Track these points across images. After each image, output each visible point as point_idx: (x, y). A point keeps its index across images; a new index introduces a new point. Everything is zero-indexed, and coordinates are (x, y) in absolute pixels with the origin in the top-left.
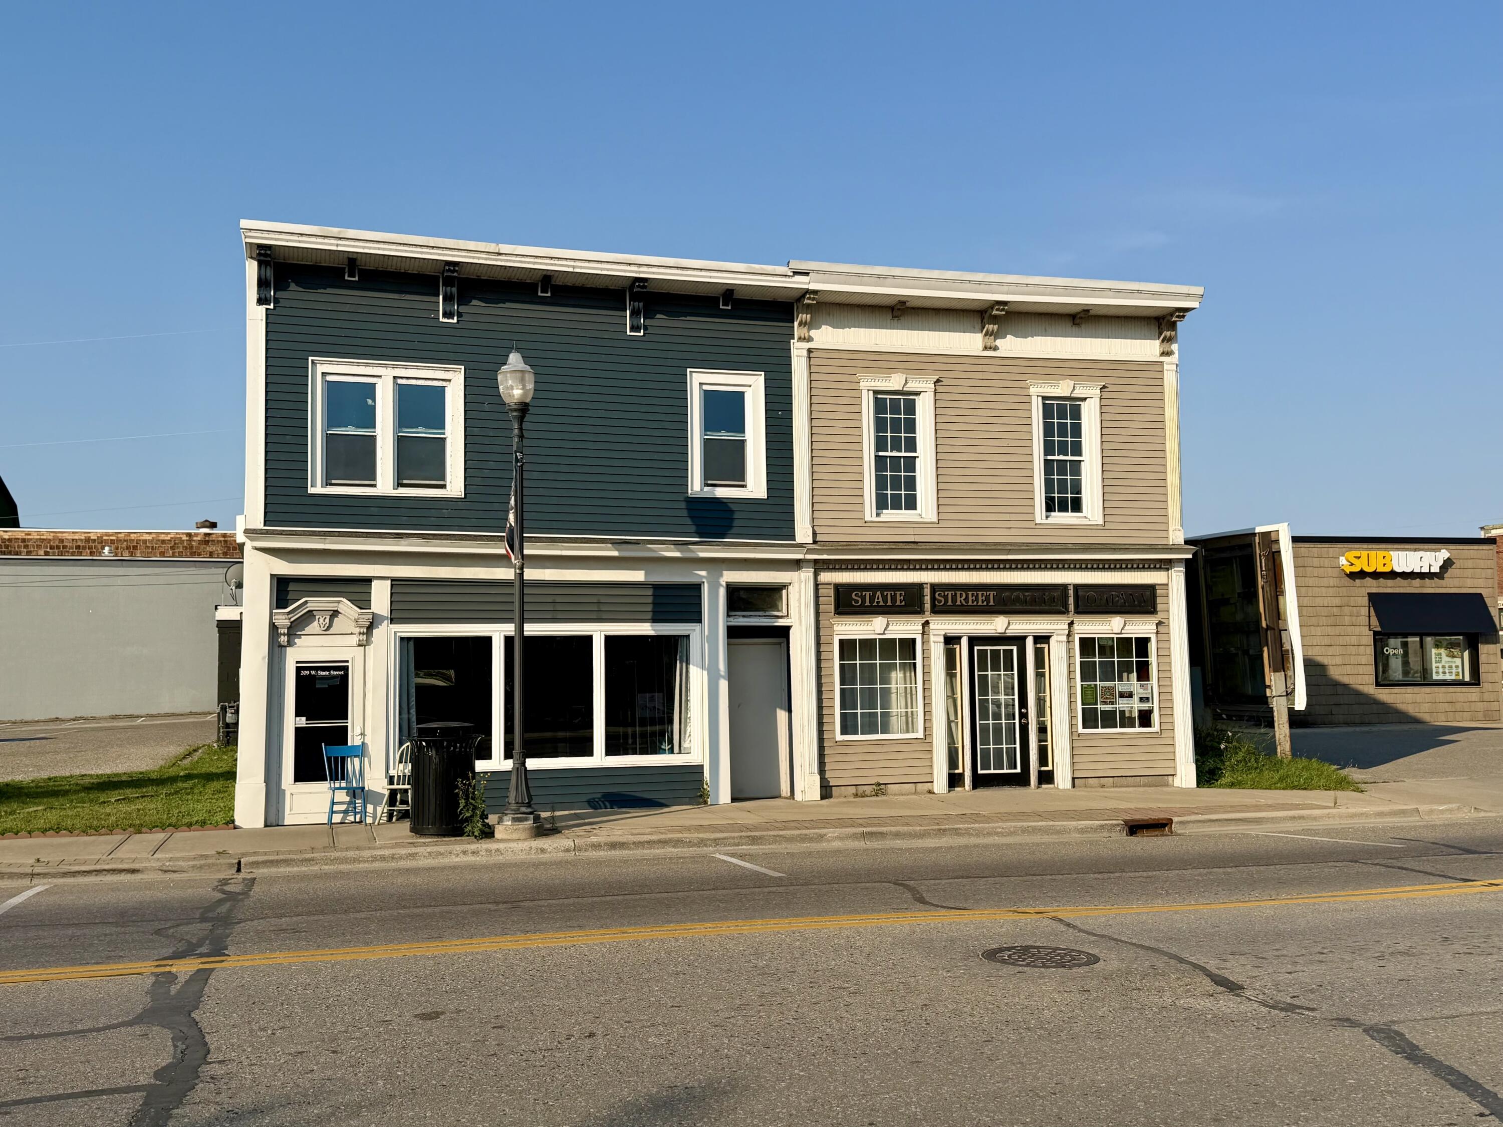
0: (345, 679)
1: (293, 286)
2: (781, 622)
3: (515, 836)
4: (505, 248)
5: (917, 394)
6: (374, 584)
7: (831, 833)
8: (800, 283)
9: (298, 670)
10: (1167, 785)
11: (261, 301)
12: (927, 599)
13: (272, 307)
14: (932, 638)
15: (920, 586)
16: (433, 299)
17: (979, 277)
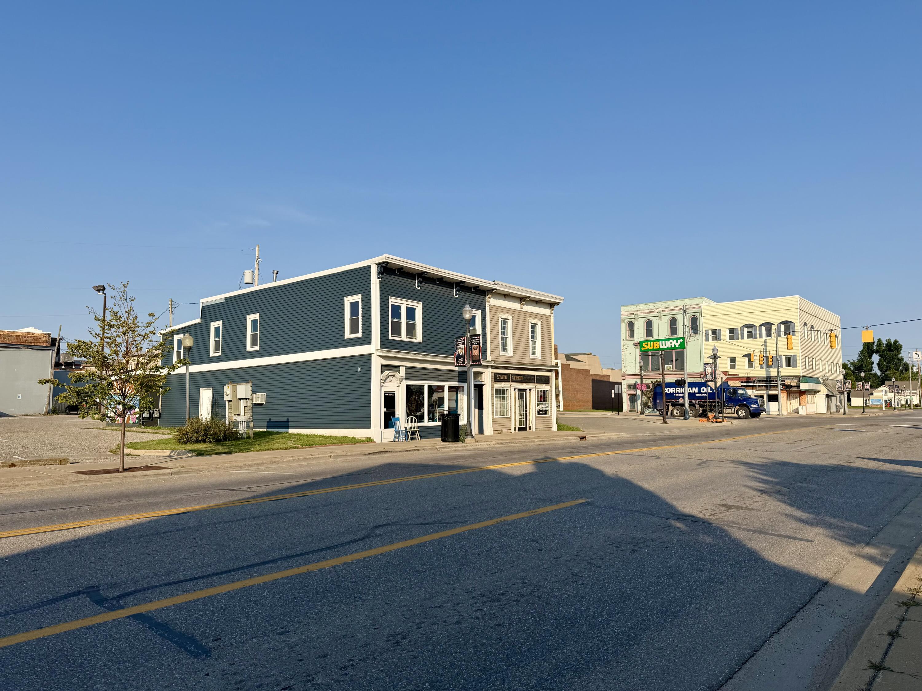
0: (394, 397)
1: (385, 274)
2: (483, 383)
3: (473, 442)
4: (440, 270)
5: (508, 319)
6: (401, 368)
7: (536, 440)
8: (495, 287)
9: (385, 393)
10: (550, 430)
11: (378, 278)
12: (511, 378)
13: (380, 280)
14: (512, 389)
15: (509, 374)
16: (415, 281)
17: (528, 290)
